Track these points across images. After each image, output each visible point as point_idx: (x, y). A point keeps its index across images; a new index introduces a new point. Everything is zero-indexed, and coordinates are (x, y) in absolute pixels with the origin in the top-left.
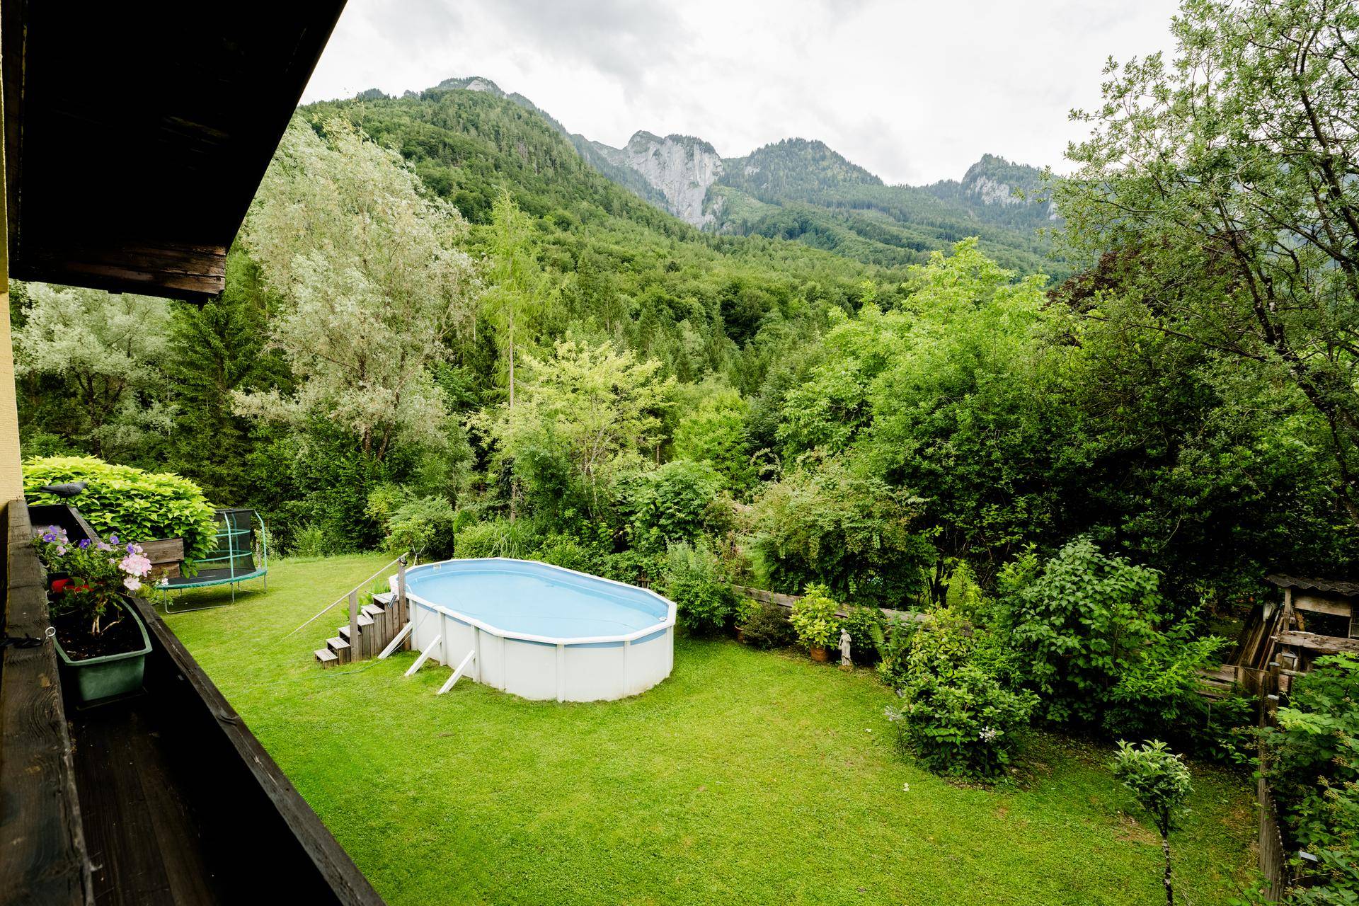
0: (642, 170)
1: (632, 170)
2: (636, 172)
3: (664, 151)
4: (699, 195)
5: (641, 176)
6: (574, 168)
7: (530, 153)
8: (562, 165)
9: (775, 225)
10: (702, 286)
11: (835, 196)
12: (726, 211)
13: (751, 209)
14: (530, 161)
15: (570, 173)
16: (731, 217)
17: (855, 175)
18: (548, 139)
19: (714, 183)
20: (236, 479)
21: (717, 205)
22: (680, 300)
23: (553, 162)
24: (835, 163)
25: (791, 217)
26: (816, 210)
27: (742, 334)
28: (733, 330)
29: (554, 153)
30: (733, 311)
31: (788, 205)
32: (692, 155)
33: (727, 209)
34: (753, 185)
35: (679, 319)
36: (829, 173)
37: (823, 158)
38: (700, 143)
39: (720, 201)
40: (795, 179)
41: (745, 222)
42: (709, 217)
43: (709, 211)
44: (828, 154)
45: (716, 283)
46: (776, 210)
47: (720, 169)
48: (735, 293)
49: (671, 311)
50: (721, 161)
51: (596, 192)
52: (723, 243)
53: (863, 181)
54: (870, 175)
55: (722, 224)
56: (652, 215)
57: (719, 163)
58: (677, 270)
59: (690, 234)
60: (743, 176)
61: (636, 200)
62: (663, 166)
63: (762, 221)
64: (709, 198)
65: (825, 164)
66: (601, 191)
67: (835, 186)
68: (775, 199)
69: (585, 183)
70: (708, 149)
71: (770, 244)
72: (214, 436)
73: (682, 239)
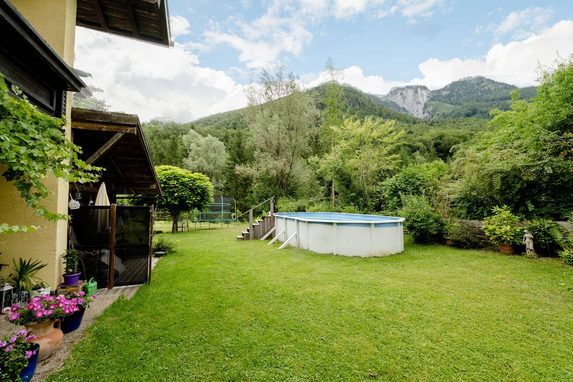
0: (395, 101)
1: (391, 101)
2: (393, 102)
3: (404, 93)
4: (421, 107)
5: (395, 103)
6: (367, 104)
7: (350, 101)
8: (362, 103)
9: (459, 113)
10: (424, 138)
11: (491, 97)
12: (434, 111)
13: (447, 108)
14: (350, 104)
15: (365, 106)
16: (437, 113)
17: (501, 86)
18: (356, 96)
19: (428, 101)
20: (241, 205)
21: (430, 109)
22: (414, 144)
23: (359, 103)
24: (489, 83)
25: (467, 109)
26: (481, 104)
27: (446, 156)
28: (441, 154)
29: (359, 100)
30: (440, 147)
31: (465, 104)
32: (417, 92)
33: (435, 110)
34: (447, 99)
35: (414, 151)
36: (486, 88)
37: (483, 82)
38: (421, 86)
39: (431, 107)
40: (468, 93)
41: (444, 114)
42: (426, 114)
43: (426, 112)
44: (485, 80)
45: (431, 136)
46: (459, 107)
47: (430, 95)
48: (441, 139)
49: (410, 149)
50: (431, 92)
51: (376, 111)
52: (433, 123)
53: (506, 88)
54: (509, 85)
55: (433, 116)
56: (400, 116)
57: (430, 93)
58: (412, 133)
59: (418, 121)
60: (442, 96)
61: (393, 112)
62: (404, 98)
63: (453, 112)
64: (426, 106)
65: (484, 84)
66: (378, 110)
67: (490, 93)
68: (458, 103)
69: (371, 109)
70: (425, 88)
71: (457, 120)
72: (235, 191)
73: (414, 123)
